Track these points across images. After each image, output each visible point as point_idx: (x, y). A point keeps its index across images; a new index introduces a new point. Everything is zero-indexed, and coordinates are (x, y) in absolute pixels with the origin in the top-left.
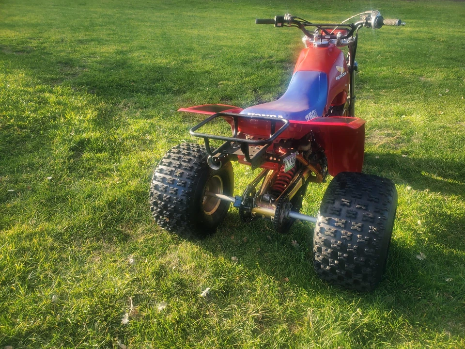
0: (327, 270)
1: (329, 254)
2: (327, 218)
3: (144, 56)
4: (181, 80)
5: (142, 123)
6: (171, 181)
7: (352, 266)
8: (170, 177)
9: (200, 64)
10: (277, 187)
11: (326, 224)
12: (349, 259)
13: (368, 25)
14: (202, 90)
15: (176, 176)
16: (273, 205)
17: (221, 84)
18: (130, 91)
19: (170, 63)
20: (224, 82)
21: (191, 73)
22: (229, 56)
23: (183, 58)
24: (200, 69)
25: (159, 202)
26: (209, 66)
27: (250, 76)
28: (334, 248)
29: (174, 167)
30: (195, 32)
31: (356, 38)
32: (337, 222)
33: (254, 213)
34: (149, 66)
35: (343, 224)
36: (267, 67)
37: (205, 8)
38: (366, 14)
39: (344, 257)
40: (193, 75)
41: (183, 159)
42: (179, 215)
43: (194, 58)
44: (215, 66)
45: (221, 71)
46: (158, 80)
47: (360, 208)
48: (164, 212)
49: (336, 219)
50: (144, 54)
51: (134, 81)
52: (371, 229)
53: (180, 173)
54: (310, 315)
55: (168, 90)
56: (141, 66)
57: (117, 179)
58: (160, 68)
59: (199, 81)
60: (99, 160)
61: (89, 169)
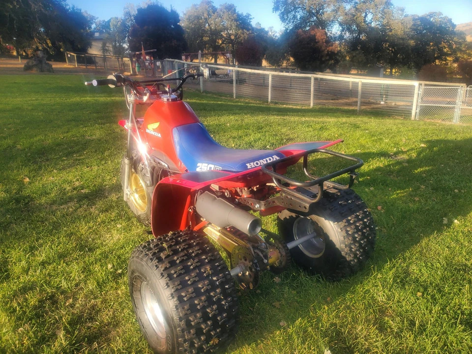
2: (345, 221)
6: (208, 286)
8: (200, 283)
15: (208, 275)
28: (359, 240)
29: (194, 268)
35: (355, 218)
47: (353, 201)
48: (213, 332)
53: (210, 270)
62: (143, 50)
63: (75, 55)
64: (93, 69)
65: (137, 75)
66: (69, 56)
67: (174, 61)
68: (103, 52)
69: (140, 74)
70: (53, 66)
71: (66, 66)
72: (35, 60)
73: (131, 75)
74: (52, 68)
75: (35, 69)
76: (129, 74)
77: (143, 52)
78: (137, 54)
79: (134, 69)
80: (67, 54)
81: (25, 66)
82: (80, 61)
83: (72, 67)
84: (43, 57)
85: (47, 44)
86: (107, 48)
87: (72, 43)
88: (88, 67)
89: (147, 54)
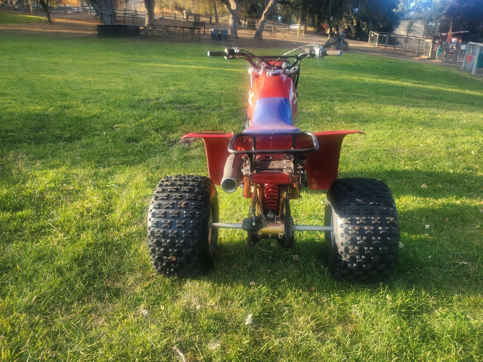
0: (355, 267)
1: (356, 251)
2: (349, 219)
3: (9, 103)
4: (70, 126)
5: (52, 173)
6: (176, 214)
7: (378, 257)
8: (173, 210)
9: (84, 110)
10: (269, 206)
11: (349, 224)
12: (375, 251)
13: (313, 55)
14: (98, 135)
15: (181, 208)
16: (278, 222)
17: (116, 128)
18: (11, 142)
19: (46, 109)
20: (120, 125)
21: (78, 119)
22: (112, 100)
23: (59, 103)
24: (86, 114)
25: (163, 240)
26: (96, 111)
27: (145, 117)
28: (361, 244)
29: (175, 199)
30: (59, 77)
31: (299, 68)
32: (359, 220)
33: (260, 234)
34: (22, 114)
35: (364, 220)
36: (158, 109)
37: (50, 53)
38: (308, 47)
39: (371, 250)
40: (81, 120)
41: (182, 190)
42: (190, 250)
43: (74, 103)
44: (102, 110)
45: (111, 115)
46: (40, 129)
47: (375, 204)
48: (170, 250)
49: (357, 218)
50: (8, 101)
51: (11, 131)
52: (389, 220)
53: (184, 205)
54: (356, 312)
55: (59, 138)
56: (11, 114)
57: (61, 235)
58: (37, 115)
59: (90, 126)
60: (23, 219)
61: (16, 231)
62: (450, 32)
63: (378, 35)
64: (391, 50)
65: (435, 59)
66: (372, 35)
67: (476, 45)
68: (408, 32)
69: (440, 58)
70: (350, 45)
71: (367, 45)
72: (335, 39)
73: (428, 59)
74: (348, 47)
75: (333, 47)
76: (426, 57)
77: (450, 33)
78: (443, 36)
79: (433, 53)
80: (371, 33)
81: (326, 43)
82: (381, 41)
83: (372, 46)
84: (342, 36)
85: (352, 23)
86: (413, 28)
87: (375, 22)
88: (387, 48)
89: (454, 36)
